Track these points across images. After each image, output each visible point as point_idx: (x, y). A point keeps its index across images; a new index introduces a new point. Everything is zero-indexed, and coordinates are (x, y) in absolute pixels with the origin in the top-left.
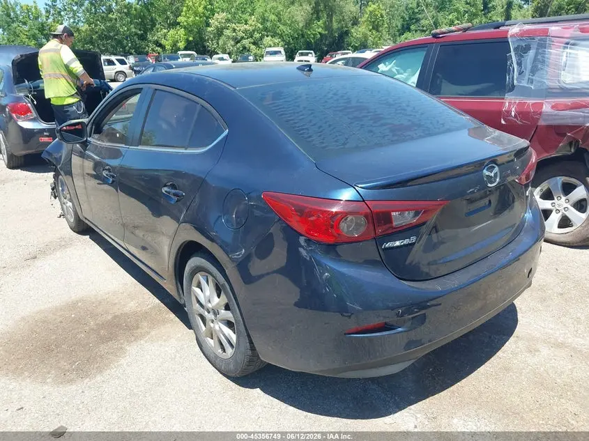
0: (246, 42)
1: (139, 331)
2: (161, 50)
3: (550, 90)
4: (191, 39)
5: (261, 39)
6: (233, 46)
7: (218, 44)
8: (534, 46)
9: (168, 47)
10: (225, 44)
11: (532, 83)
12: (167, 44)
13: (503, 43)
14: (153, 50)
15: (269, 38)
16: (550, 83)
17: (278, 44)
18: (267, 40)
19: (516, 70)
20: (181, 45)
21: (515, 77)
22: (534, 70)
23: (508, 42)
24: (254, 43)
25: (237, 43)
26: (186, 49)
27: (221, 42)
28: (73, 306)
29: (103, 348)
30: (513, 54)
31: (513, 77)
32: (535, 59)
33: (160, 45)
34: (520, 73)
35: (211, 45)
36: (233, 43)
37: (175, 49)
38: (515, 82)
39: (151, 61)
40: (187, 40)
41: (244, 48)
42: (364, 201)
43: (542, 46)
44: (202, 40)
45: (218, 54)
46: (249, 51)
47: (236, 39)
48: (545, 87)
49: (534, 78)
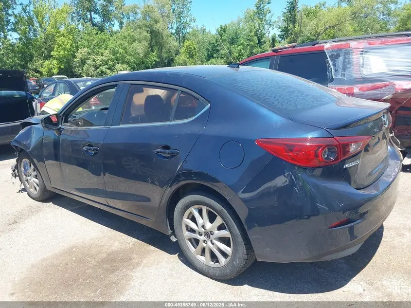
0: (103, 68)
1: (133, 261)
2: (39, 75)
3: (356, 80)
4: (62, 67)
5: (114, 65)
6: (94, 71)
7: (83, 70)
8: (342, 54)
9: (44, 73)
10: (88, 69)
11: (344, 76)
12: (44, 71)
13: (322, 54)
14: (33, 75)
15: (120, 65)
16: (355, 75)
17: (126, 69)
18: (118, 66)
19: (332, 69)
20: (55, 71)
21: (333, 73)
22: (344, 69)
23: (325, 53)
24: (109, 69)
25: (97, 69)
26: (58, 74)
27: (85, 68)
28: (70, 251)
29: (113, 277)
30: (329, 59)
31: (331, 73)
32: (344, 62)
33: (38, 72)
34: (336, 71)
35: (78, 71)
36: (93, 69)
37: (50, 74)
38: (334, 76)
39: (33, 83)
40: (60, 68)
41: (102, 72)
42: (333, 137)
43: (347, 53)
44: (71, 67)
45: (83, 77)
46: (105, 74)
47: (96, 66)
48: (352, 78)
49: (345, 73)
